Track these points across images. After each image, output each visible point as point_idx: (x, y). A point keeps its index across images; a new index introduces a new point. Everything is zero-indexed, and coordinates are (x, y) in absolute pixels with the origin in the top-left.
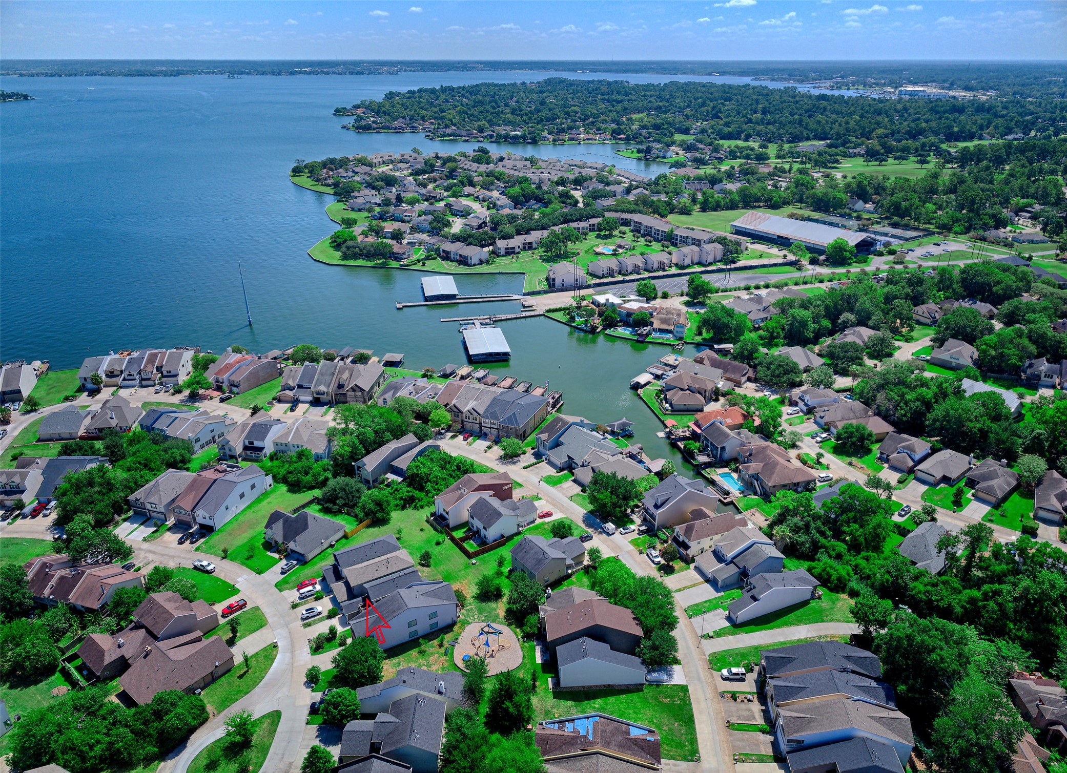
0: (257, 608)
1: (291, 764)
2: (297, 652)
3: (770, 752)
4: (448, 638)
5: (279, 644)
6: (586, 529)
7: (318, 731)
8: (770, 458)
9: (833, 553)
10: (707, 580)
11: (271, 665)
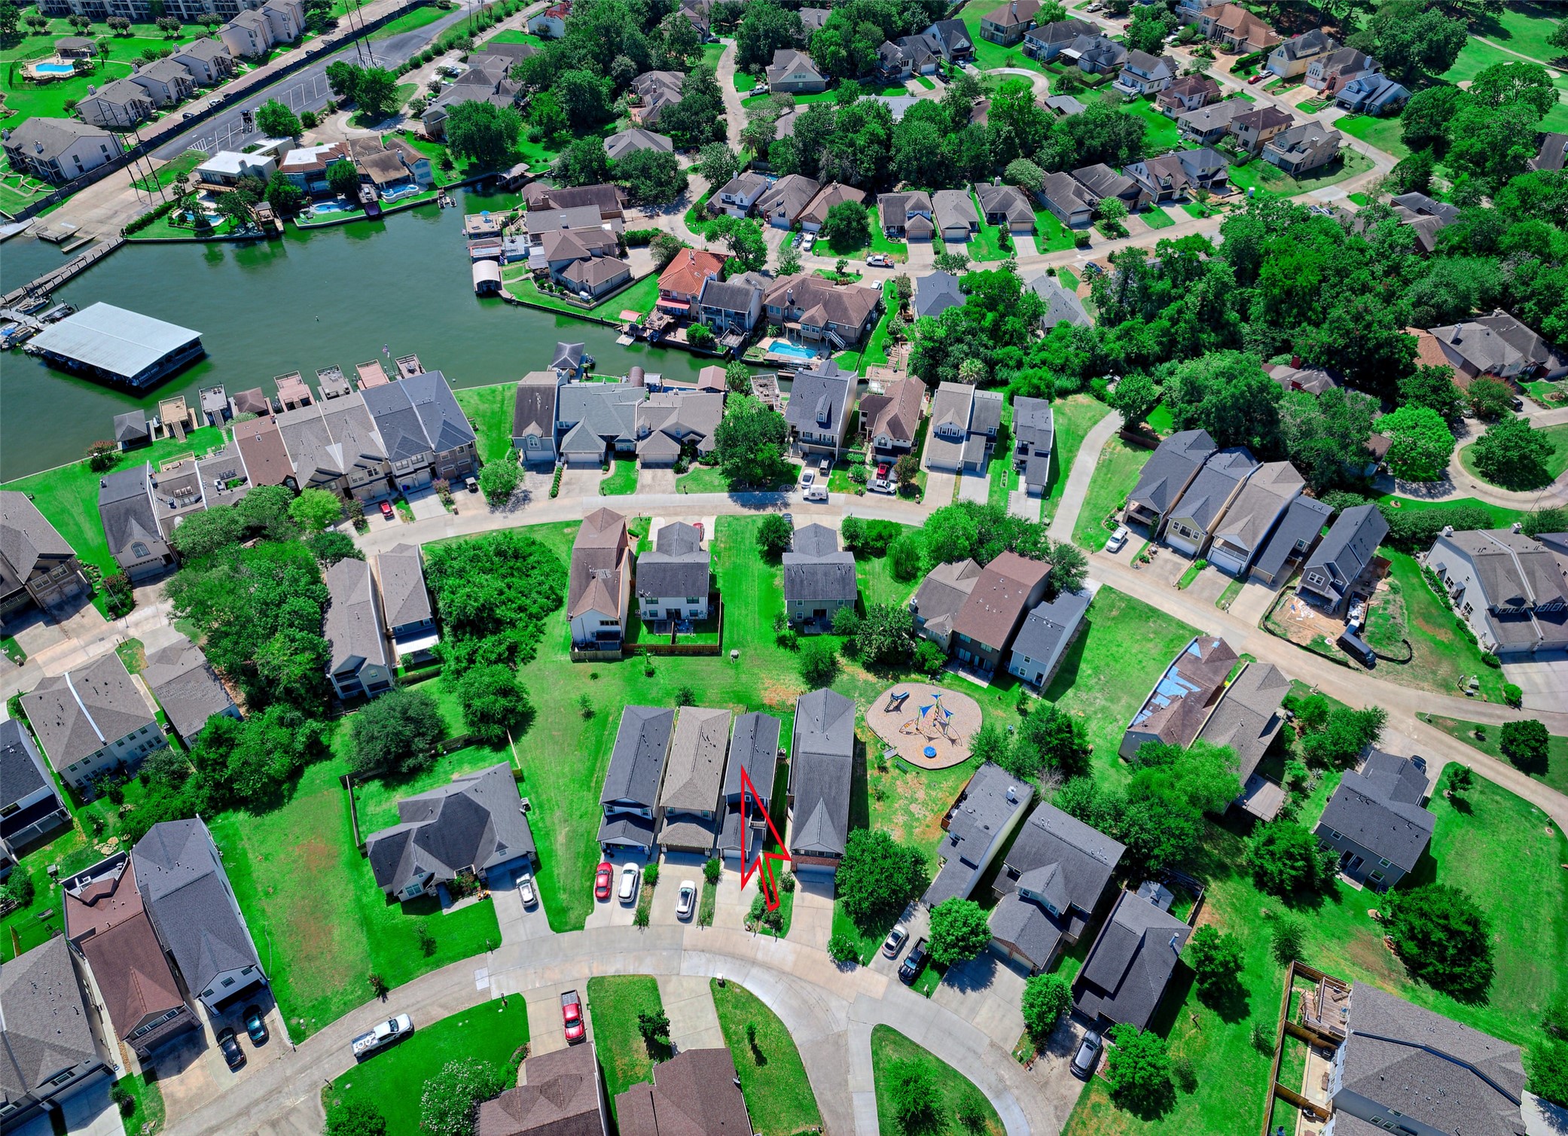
0: (595, 984)
1: (992, 1045)
2: (760, 956)
3: (1227, 581)
4: (871, 755)
5: (719, 976)
6: (761, 512)
7: (952, 986)
8: (823, 293)
9: (1012, 363)
10: (959, 472)
11: (763, 1005)
